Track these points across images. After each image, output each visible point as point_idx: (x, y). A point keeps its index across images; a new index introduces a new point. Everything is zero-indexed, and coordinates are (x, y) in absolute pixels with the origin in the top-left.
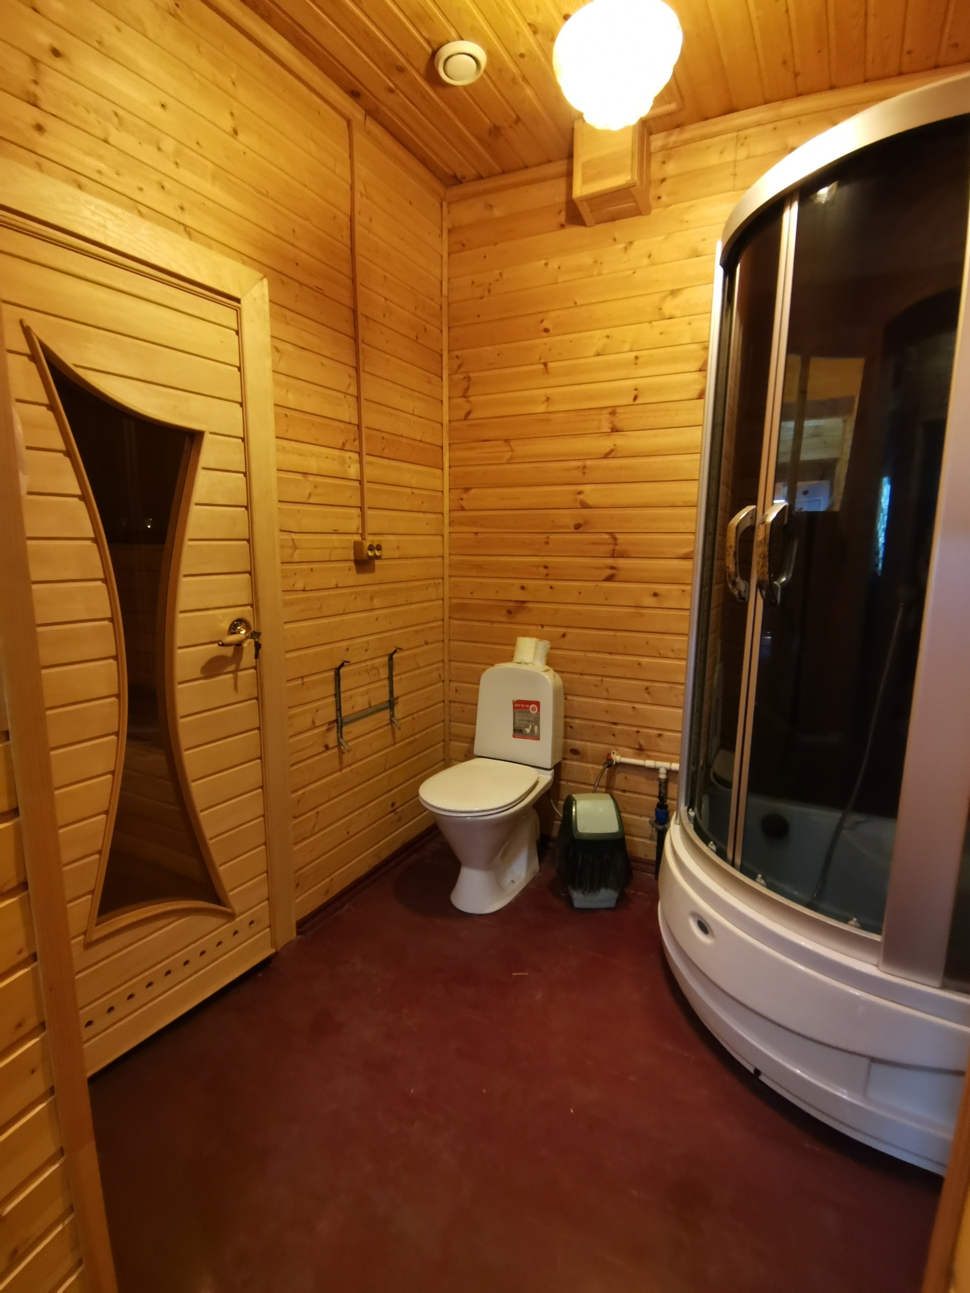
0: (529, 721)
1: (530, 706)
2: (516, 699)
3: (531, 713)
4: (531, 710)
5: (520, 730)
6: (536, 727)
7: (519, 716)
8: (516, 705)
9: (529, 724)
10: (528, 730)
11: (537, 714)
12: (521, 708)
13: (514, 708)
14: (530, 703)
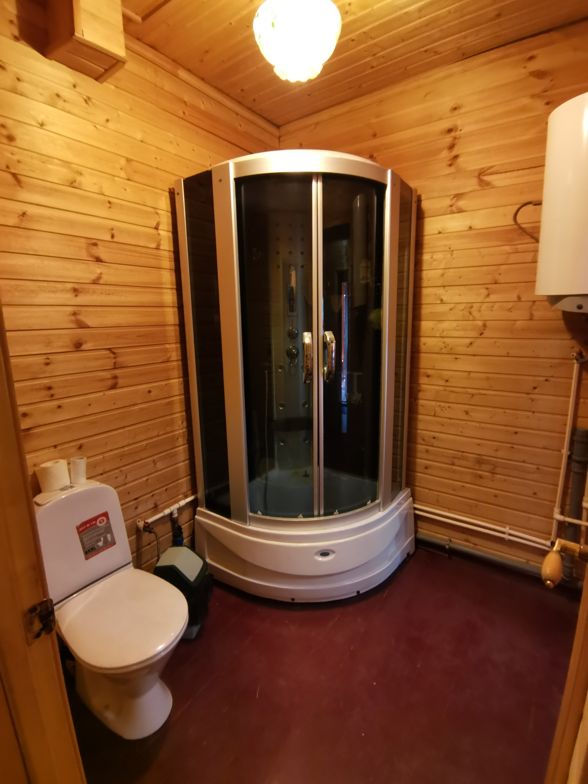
0: (98, 536)
1: (96, 521)
2: (79, 524)
3: (100, 527)
4: (98, 524)
5: (92, 549)
6: (109, 536)
7: (86, 537)
8: (80, 530)
9: (100, 537)
10: (101, 544)
11: (107, 523)
12: (87, 528)
13: (79, 533)
14: (95, 519)
